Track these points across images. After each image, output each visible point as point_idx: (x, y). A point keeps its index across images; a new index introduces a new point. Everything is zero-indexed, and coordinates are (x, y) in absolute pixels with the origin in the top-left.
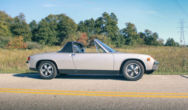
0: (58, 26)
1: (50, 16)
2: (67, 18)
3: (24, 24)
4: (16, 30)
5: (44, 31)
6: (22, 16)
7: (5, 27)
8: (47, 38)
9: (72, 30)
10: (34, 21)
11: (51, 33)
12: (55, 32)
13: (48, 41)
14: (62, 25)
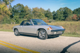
0: (64, 12)
1: (61, 8)
2: (68, 9)
3: (50, 12)
4: (47, 15)
5: (58, 15)
6: (49, 9)
7: (43, 14)
8: (59, 17)
9: (70, 13)
10: (54, 11)
11: (61, 15)
12: (63, 15)
13: (60, 19)
14: (65, 12)
